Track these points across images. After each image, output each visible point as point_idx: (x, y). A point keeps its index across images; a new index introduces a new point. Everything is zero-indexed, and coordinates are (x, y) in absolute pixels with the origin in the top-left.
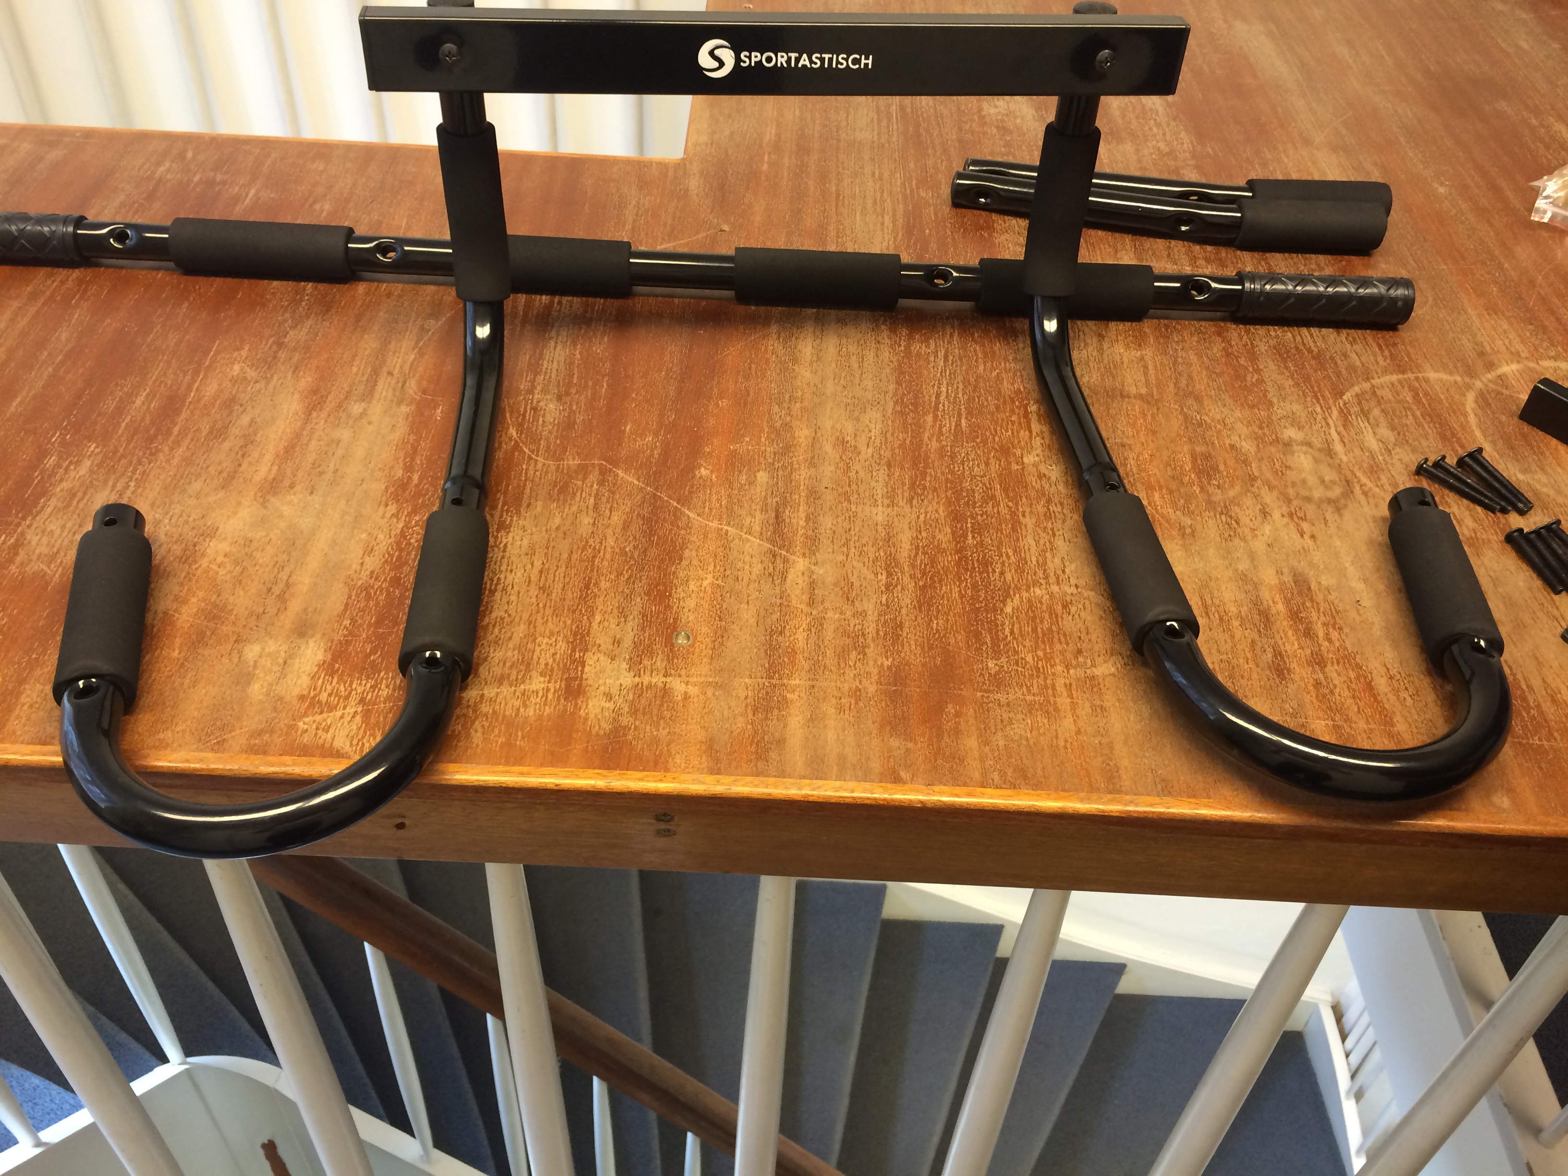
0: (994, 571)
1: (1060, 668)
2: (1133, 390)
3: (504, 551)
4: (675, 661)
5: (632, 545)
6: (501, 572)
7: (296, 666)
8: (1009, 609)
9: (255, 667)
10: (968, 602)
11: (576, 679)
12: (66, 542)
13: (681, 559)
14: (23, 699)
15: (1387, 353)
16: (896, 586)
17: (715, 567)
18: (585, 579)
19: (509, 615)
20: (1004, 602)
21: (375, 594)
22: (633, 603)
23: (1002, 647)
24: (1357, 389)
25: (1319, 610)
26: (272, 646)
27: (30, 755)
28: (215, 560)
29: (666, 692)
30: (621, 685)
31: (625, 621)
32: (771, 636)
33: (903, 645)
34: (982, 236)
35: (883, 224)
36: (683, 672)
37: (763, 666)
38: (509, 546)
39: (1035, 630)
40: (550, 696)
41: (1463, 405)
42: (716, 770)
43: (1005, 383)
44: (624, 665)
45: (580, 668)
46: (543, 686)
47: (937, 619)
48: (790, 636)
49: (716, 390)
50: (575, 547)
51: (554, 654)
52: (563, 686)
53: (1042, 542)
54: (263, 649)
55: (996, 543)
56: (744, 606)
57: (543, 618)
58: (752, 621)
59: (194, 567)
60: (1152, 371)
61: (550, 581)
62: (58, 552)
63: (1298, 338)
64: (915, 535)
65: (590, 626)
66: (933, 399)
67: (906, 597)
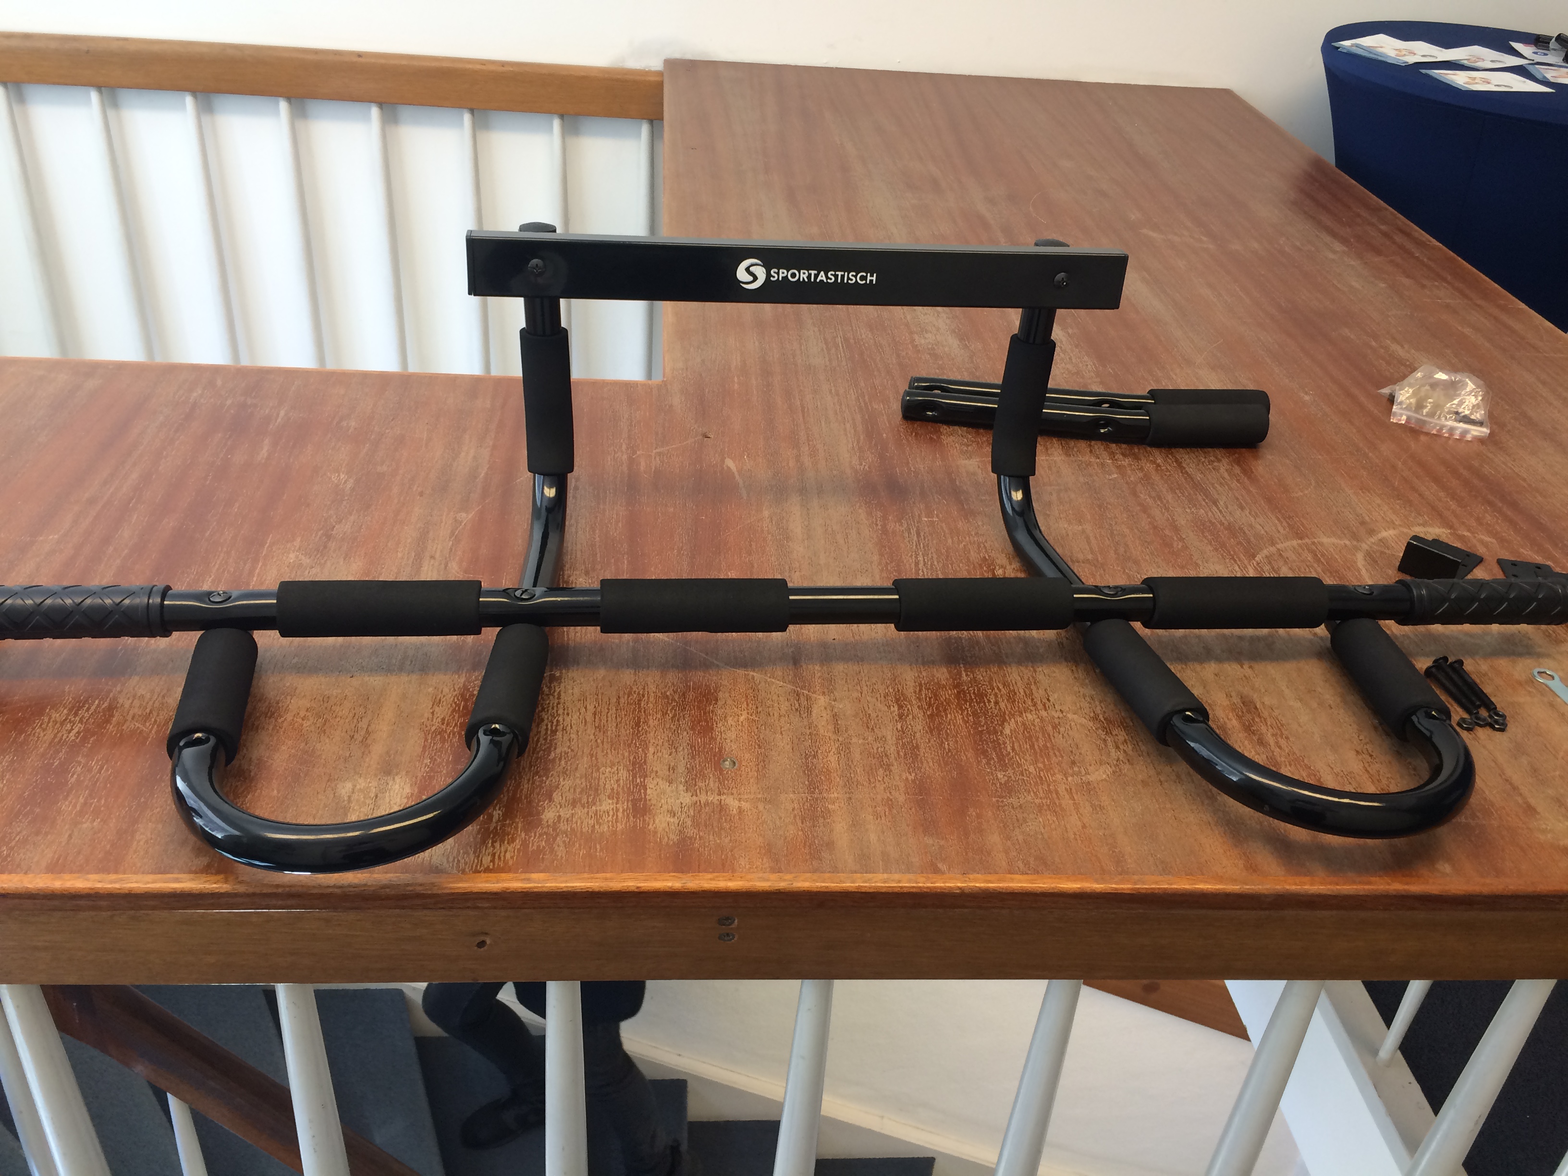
0: (989, 701)
1: (1059, 777)
2: (1081, 557)
3: (559, 698)
4: (726, 782)
5: (671, 690)
6: (558, 715)
7: (387, 800)
8: (1007, 731)
9: (349, 801)
10: (971, 727)
11: (641, 800)
12: (157, 704)
13: (717, 700)
14: (138, 836)
15: (1285, 524)
16: (908, 716)
17: (748, 705)
18: (634, 718)
19: (572, 750)
20: (1002, 725)
21: (449, 737)
22: (681, 737)
23: (1007, 762)
24: (1265, 552)
25: (1267, 724)
26: (361, 783)
27: (153, 883)
28: (298, 714)
29: (722, 808)
30: (682, 804)
31: (676, 751)
32: (807, 759)
33: (922, 763)
34: (931, 438)
35: (845, 430)
36: (735, 791)
37: (803, 783)
38: (562, 694)
39: (1032, 747)
40: (620, 815)
41: (1355, 562)
42: (775, 870)
43: (972, 553)
44: (681, 787)
45: (642, 791)
46: (612, 807)
47: (947, 740)
48: (823, 758)
49: (723, 563)
50: (621, 693)
51: (618, 781)
52: (630, 806)
53: (1026, 677)
54: (355, 786)
55: (987, 679)
56: (778, 736)
57: (603, 751)
58: (788, 748)
59: (280, 721)
60: (1093, 541)
61: (604, 721)
62: (151, 712)
63: (1210, 514)
64: (916, 675)
65: (646, 757)
66: (913, 566)
67: (918, 724)
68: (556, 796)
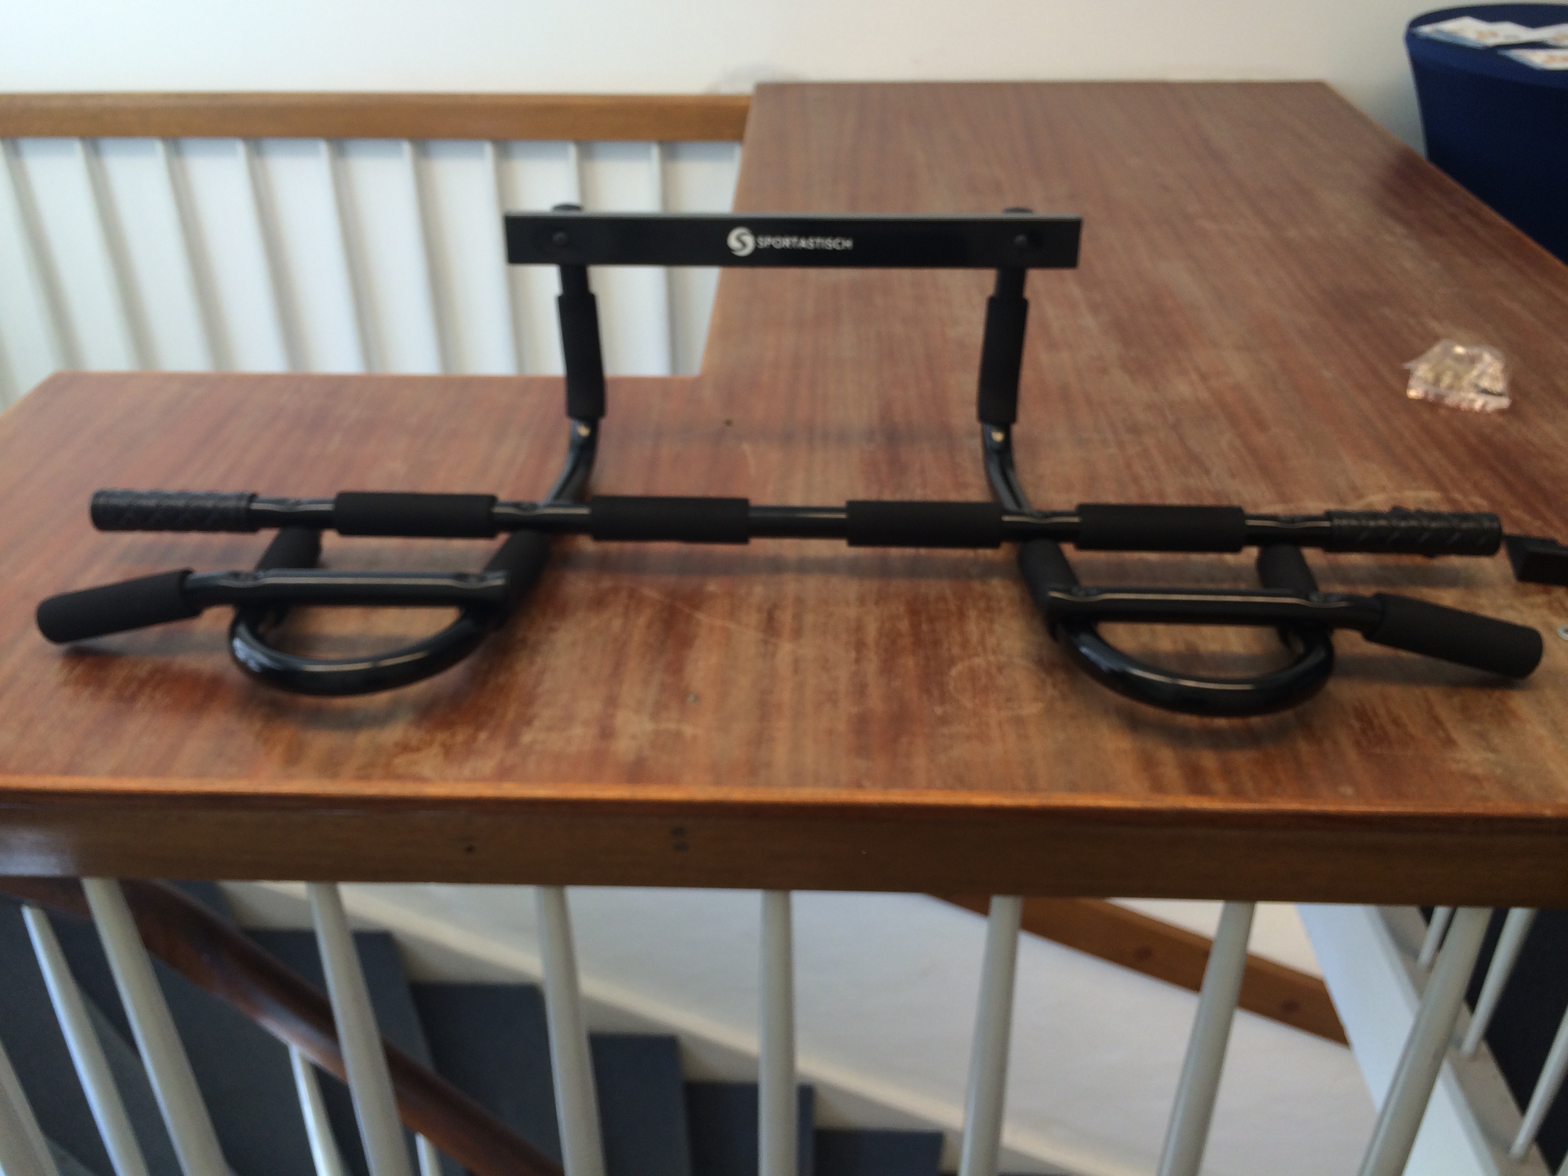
0: (942, 647)
1: (993, 711)
4: (687, 713)
5: (653, 638)
8: (954, 672)
10: (921, 668)
11: (608, 727)
13: (692, 647)
16: (864, 660)
19: (555, 688)
20: (950, 667)
22: (654, 676)
23: (946, 698)
30: (644, 730)
31: (648, 689)
32: (762, 695)
33: (867, 699)
36: (693, 721)
37: (755, 715)
39: (974, 686)
40: (589, 738)
42: (716, 784)
44: (646, 717)
45: (612, 720)
46: (582, 732)
47: (895, 680)
48: (778, 695)
51: (591, 711)
52: (598, 732)
53: (982, 627)
55: (945, 630)
56: (741, 676)
57: (583, 688)
58: (748, 685)
64: (880, 626)
65: (620, 692)
68: (536, 723)
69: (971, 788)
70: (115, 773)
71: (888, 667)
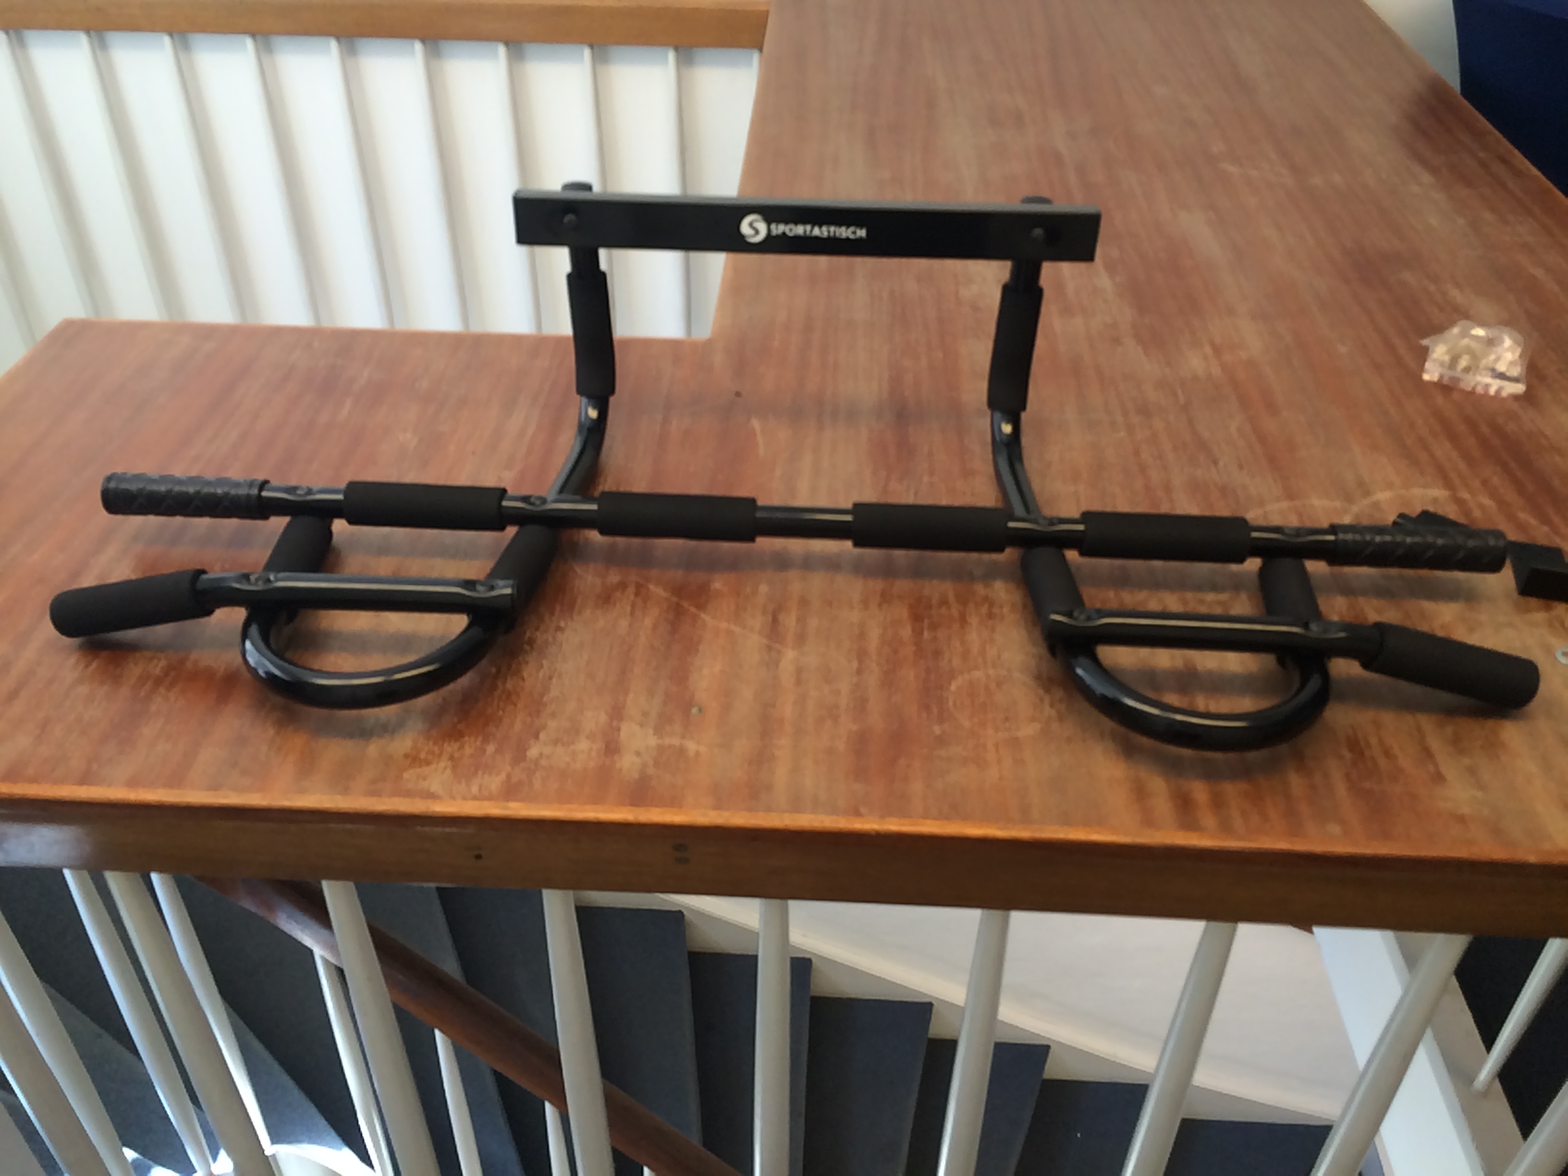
0: (944, 659)
1: (990, 732)
3: (560, 647)
4: (690, 727)
5: (659, 641)
6: (557, 662)
8: (953, 687)
10: (921, 682)
11: (613, 741)
13: (697, 652)
15: (1279, 485)
16: (865, 671)
17: (724, 657)
18: (622, 667)
19: (563, 695)
22: (659, 685)
23: (945, 716)
24: (1251, 514)
29: (682, 750)
30: (648, 745)
31: (652, 699)
32: (765, 709)
33: (868, 715)
36: (696, 736)
37: (757, 731)
38: (564, 643)
39: (973, 703)
40: (593, 753)
42: (717, 807)
44: (651, 731)
45: (616, 733)
46: (587, 746)
47: (896, 694)
48: (780, 709)
51: (597, 723)
52: (603, 746)
53: (983, 636)
55: (946, 638)
56: (745, 686)
57: (589, 696)
58: (751, 697)
61: (595, 669)
63: (1207, 474)
64: (882, 632)
65: (625, 702)
67: (873, 678)
68: (542, 736)
69: (966, 818)
70: (132, 783)
71: (889, 681)
